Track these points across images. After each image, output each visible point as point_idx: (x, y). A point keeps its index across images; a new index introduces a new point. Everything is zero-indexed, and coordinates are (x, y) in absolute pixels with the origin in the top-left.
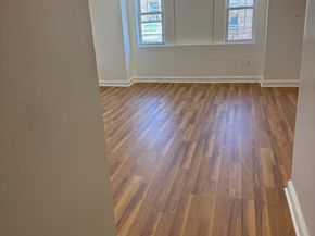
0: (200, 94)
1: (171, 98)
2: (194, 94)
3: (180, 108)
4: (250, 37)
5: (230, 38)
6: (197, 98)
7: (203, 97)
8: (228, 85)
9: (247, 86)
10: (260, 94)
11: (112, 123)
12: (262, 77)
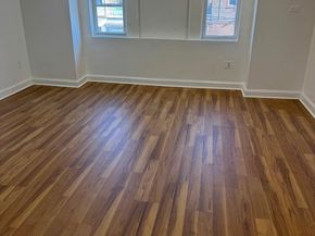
0: (169, 104)
1: (132, 108)
2: (161, 104)
3: (140, 127)
4: (232, 34)
5: (208, 33)
6: (165, 111)
7: (172, 110)
8: (202, 92)
9: (226, 94)
10: (243, 108)
11: (35, 155)
12: (244, 84)
